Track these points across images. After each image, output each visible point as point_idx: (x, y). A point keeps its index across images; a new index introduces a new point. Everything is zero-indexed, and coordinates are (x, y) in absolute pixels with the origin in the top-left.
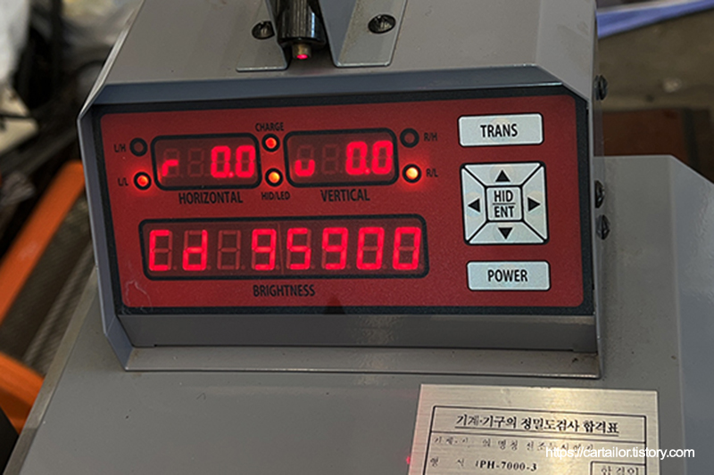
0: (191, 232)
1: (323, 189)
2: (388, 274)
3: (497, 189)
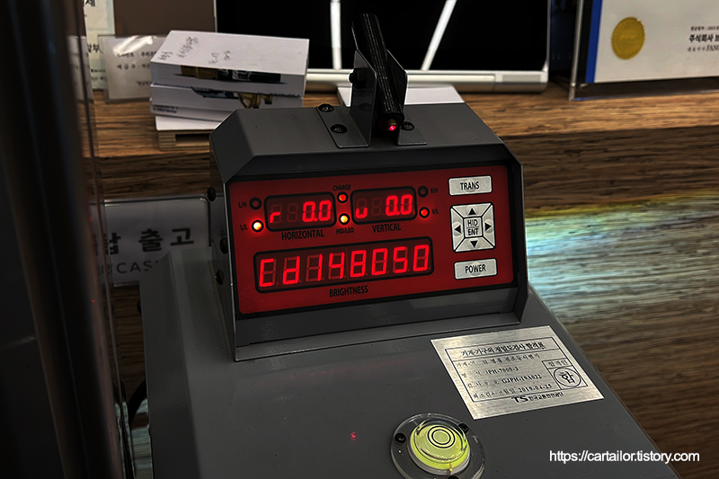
0: (289, 259)
1: (374, 225)
2: (411, 274)
3: (469, 219)
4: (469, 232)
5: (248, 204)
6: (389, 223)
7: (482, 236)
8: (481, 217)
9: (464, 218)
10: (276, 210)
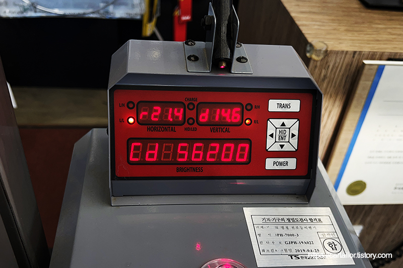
0: (151, 144)
1: (212, 127)
2: (234, 163)
3: (281, 129)
4: (279, 138)
5: (126, 105)
6: (223, 127)
7: (289, 142)
8: (289, 128)
9: (276, 128)
10: (145, 110)
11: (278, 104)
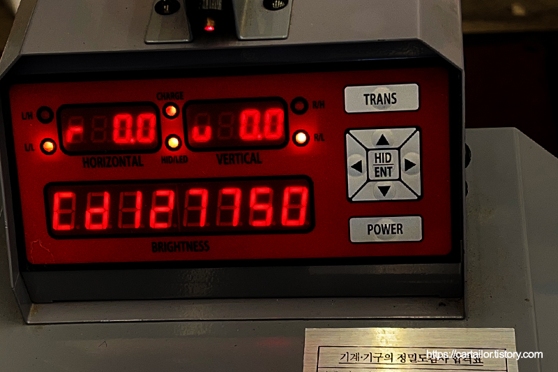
0: (94, 194)
1: (219, 153)
2: (277, 229)
3: (378, 152)
4: (376, 172)
5: (35, 114)
6: (244, 152)
7: (400, 179)
8: (399, 149)
9: (367, 150)
10: (76, 123)
11: (366, 95)
